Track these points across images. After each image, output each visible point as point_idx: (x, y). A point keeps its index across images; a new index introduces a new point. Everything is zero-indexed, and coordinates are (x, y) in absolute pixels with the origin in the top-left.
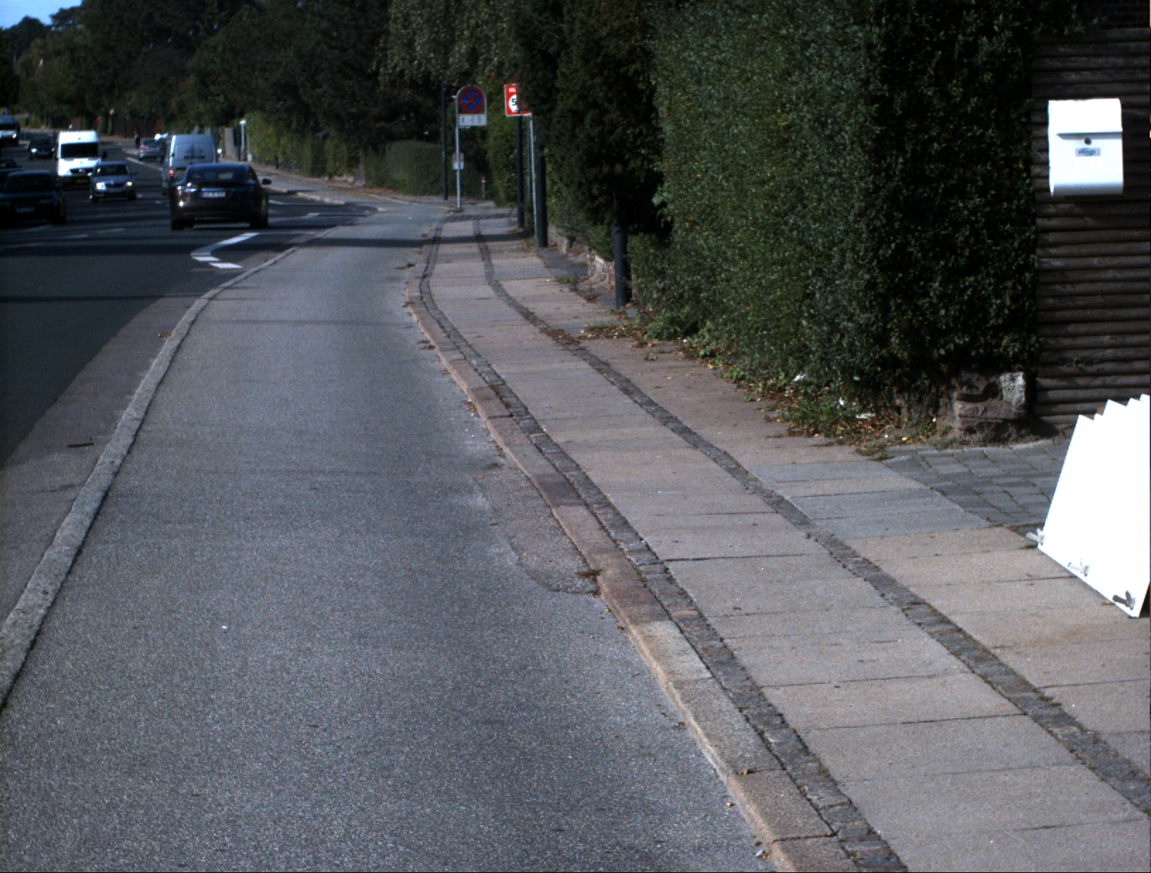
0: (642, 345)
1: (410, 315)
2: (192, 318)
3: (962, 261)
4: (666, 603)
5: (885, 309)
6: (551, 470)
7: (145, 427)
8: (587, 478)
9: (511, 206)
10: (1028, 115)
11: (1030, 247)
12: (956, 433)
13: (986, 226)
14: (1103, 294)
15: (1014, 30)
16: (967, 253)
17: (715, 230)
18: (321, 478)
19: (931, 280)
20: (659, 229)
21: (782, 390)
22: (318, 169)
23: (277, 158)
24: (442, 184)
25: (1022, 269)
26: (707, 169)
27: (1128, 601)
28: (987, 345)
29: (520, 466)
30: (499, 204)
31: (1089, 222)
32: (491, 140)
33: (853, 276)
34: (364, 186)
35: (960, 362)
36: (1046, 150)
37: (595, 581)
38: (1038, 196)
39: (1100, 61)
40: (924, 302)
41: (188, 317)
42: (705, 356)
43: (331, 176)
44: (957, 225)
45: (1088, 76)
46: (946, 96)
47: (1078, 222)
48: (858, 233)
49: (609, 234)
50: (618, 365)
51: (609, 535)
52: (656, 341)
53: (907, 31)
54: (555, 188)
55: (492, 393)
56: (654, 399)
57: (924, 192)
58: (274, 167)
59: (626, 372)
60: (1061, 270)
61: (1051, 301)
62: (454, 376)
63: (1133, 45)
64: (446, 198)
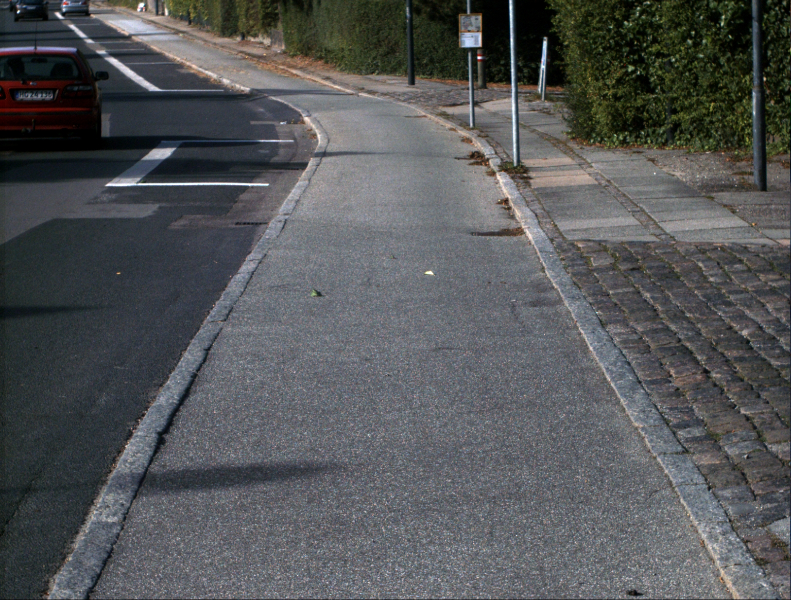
22: (229, 28)
23: (189, 14)
34: (284, 53)
43: (243, 37)
58: (187, 23)
64: (412, 82)
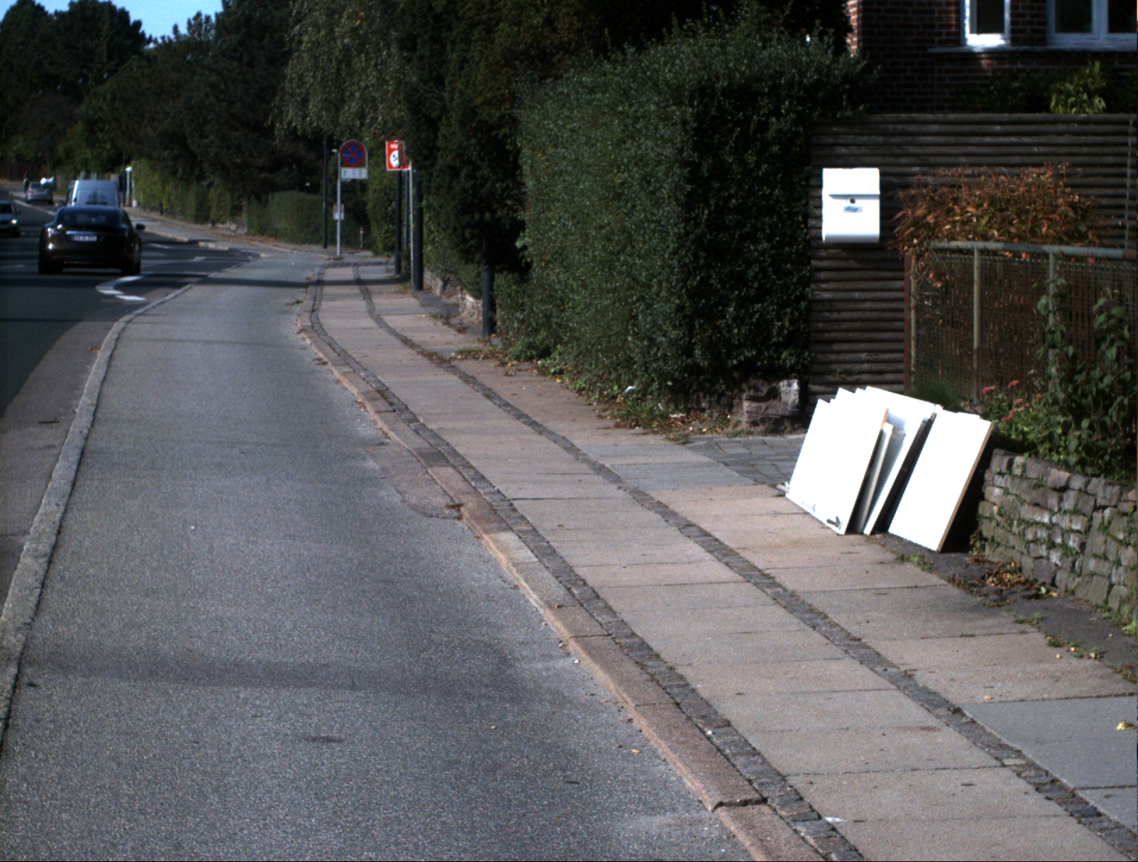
0: (503, 364)
1: (304, 339)
2: (116, 336)
3: (752, 292)
4: (510, 523)
5: (691, 327)
6: (427, 446)
7: (99, 410)
8: (455, 450)
9: (388, 256)
10: (807, 179)
11: (805, 282)
12: (744, 426)
13: (771, 265)
14: (862, 320)
15: (797, 112)
16: (756, 285)
17: (565, 268)
18: (246, 447)
19: (728, 306)
20: (519, 267)
21: (614, 397)
22: (202, 215)
23: (161, 205)
24: (322, 233)
25: (798, 300)
26: (560, 218)
27: (837, 523)
28: (770, 358)
29: (402, 443)
30: (376, 253)
31: (853, 264)
32: (370, 192)
33: (667, 300)
34: (247, 234)
35: (748, 370)
36: (820, 207)
37: (459, 510)
38: (813, 243)
39: (865, 139)
40: (721, 323)
41: (111, 336)
42: (555, 373)
43: (214, 223)
44: (749, 264)
45: (854, 150)
46: (743, 163)
47: (843, 264)
48: (672, 268)
49: (478, 275)
50: (482, 378)
51: (470, 484)
52: (515, 362)
53: (713, 112)
54: (432, 237)
55: (378, 395)
56: (511, 403)
57: (724, 237)
58: (158, 214)
59: (488, 384)
60: (830, 301)
61: (821, 325)
62: (346, 383)
63: (891, 127)
64: (325, 247)
